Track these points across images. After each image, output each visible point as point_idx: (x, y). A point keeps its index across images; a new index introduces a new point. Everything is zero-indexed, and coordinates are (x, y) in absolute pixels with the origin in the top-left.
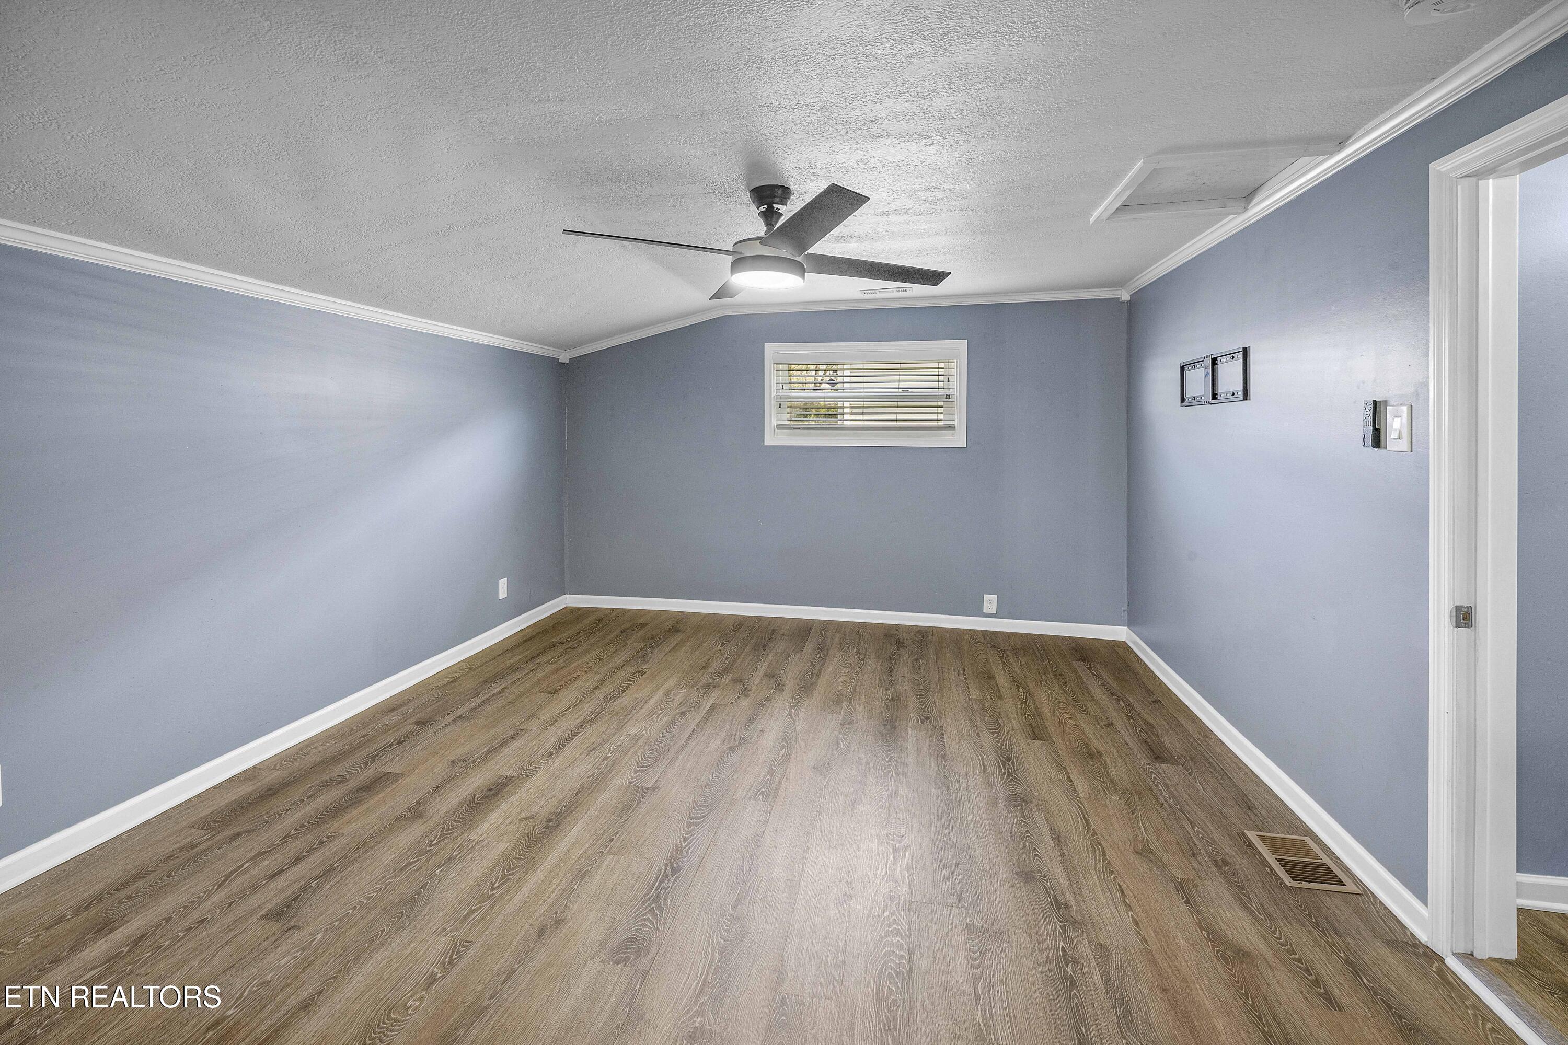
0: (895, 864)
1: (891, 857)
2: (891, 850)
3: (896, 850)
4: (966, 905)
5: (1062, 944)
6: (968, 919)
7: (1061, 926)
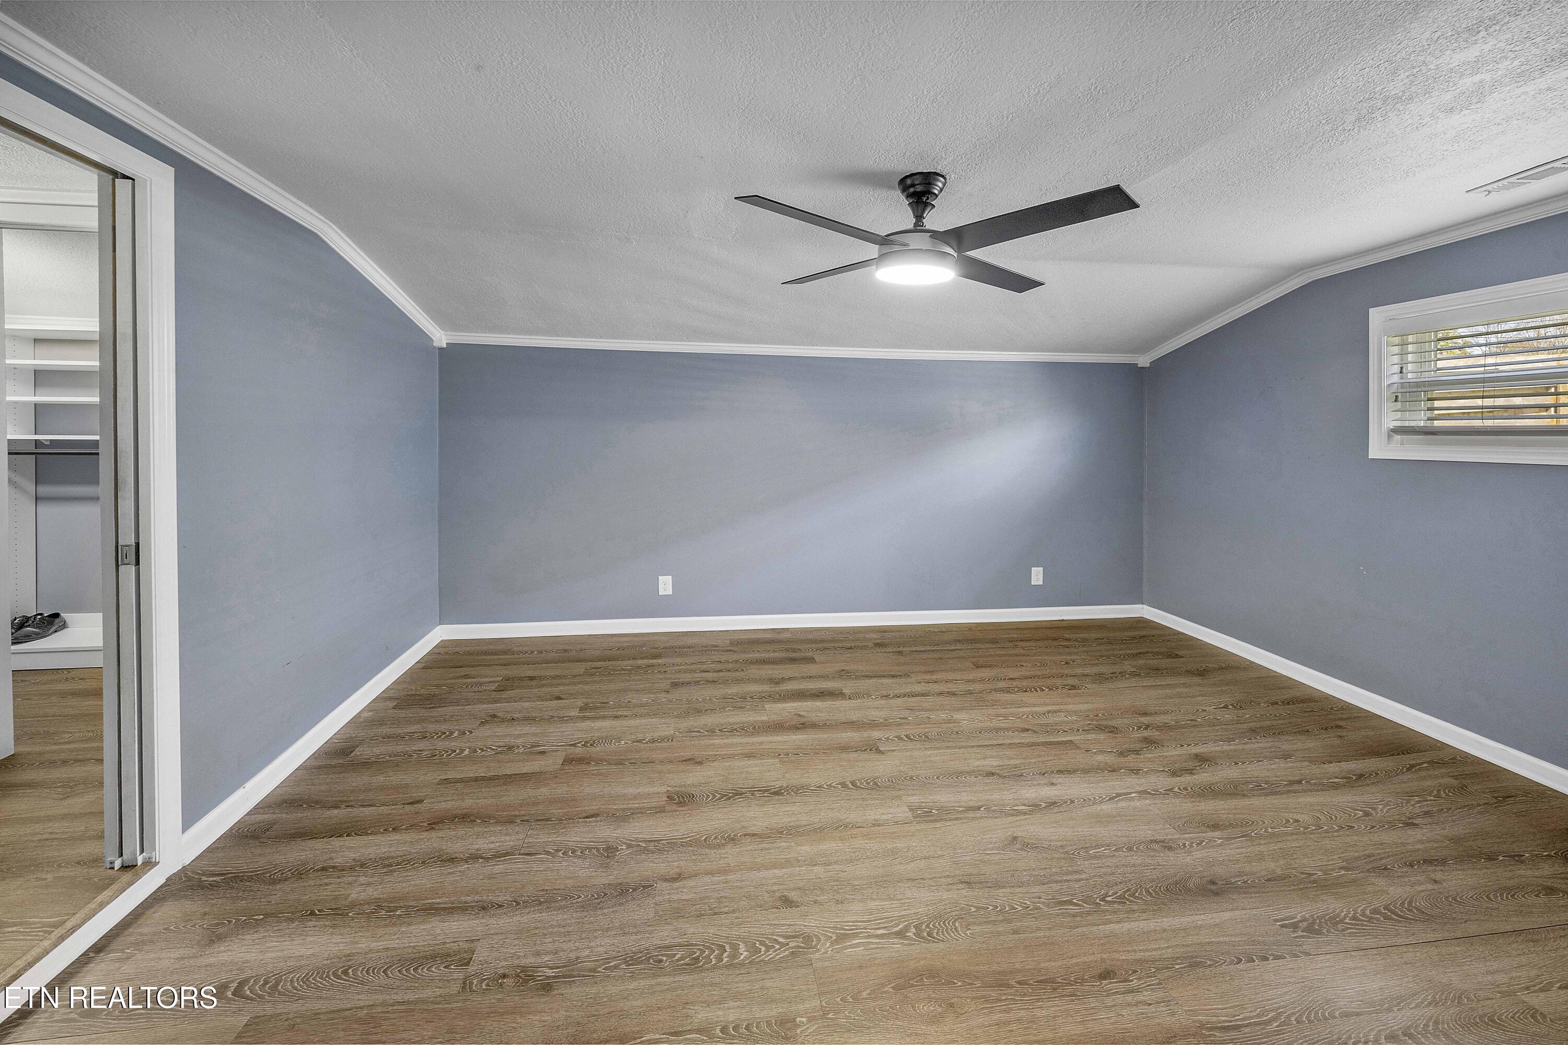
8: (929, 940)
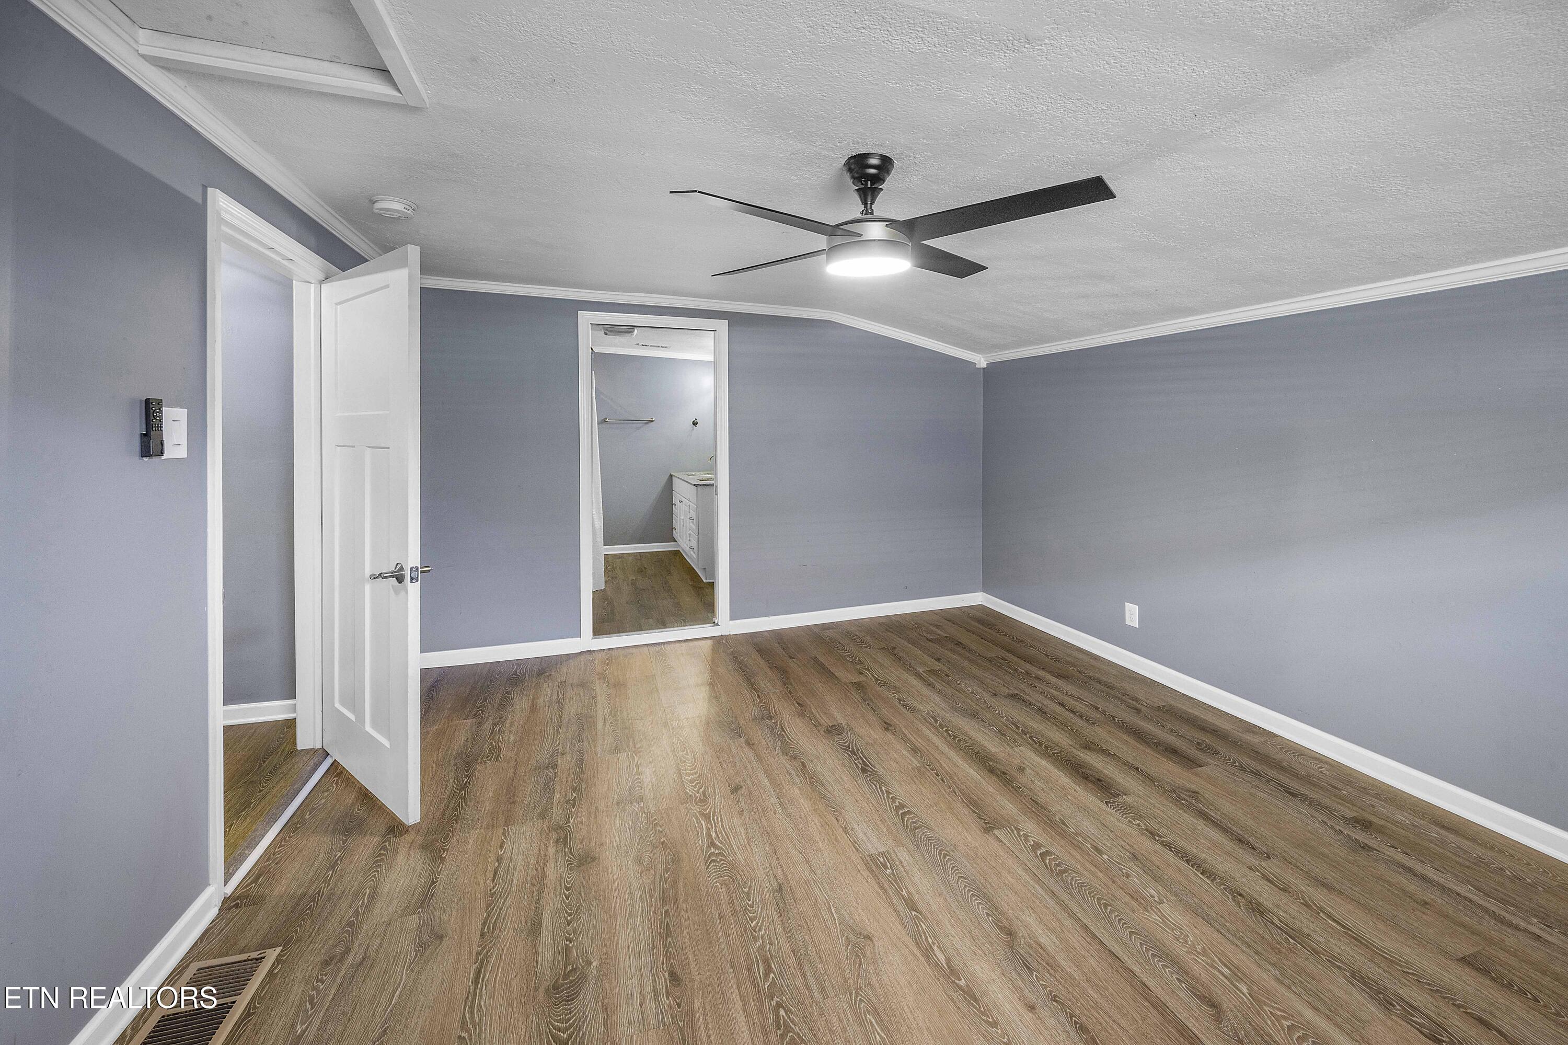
0: (708, 829)
1: (714, 835)
2: (717, 843)
3: (712, 844)
4: (644, 815)
5: (573, 810)
6: (642, 805)
7: (570, 822)
8: (707, 860)
